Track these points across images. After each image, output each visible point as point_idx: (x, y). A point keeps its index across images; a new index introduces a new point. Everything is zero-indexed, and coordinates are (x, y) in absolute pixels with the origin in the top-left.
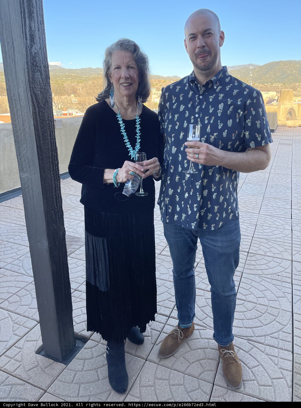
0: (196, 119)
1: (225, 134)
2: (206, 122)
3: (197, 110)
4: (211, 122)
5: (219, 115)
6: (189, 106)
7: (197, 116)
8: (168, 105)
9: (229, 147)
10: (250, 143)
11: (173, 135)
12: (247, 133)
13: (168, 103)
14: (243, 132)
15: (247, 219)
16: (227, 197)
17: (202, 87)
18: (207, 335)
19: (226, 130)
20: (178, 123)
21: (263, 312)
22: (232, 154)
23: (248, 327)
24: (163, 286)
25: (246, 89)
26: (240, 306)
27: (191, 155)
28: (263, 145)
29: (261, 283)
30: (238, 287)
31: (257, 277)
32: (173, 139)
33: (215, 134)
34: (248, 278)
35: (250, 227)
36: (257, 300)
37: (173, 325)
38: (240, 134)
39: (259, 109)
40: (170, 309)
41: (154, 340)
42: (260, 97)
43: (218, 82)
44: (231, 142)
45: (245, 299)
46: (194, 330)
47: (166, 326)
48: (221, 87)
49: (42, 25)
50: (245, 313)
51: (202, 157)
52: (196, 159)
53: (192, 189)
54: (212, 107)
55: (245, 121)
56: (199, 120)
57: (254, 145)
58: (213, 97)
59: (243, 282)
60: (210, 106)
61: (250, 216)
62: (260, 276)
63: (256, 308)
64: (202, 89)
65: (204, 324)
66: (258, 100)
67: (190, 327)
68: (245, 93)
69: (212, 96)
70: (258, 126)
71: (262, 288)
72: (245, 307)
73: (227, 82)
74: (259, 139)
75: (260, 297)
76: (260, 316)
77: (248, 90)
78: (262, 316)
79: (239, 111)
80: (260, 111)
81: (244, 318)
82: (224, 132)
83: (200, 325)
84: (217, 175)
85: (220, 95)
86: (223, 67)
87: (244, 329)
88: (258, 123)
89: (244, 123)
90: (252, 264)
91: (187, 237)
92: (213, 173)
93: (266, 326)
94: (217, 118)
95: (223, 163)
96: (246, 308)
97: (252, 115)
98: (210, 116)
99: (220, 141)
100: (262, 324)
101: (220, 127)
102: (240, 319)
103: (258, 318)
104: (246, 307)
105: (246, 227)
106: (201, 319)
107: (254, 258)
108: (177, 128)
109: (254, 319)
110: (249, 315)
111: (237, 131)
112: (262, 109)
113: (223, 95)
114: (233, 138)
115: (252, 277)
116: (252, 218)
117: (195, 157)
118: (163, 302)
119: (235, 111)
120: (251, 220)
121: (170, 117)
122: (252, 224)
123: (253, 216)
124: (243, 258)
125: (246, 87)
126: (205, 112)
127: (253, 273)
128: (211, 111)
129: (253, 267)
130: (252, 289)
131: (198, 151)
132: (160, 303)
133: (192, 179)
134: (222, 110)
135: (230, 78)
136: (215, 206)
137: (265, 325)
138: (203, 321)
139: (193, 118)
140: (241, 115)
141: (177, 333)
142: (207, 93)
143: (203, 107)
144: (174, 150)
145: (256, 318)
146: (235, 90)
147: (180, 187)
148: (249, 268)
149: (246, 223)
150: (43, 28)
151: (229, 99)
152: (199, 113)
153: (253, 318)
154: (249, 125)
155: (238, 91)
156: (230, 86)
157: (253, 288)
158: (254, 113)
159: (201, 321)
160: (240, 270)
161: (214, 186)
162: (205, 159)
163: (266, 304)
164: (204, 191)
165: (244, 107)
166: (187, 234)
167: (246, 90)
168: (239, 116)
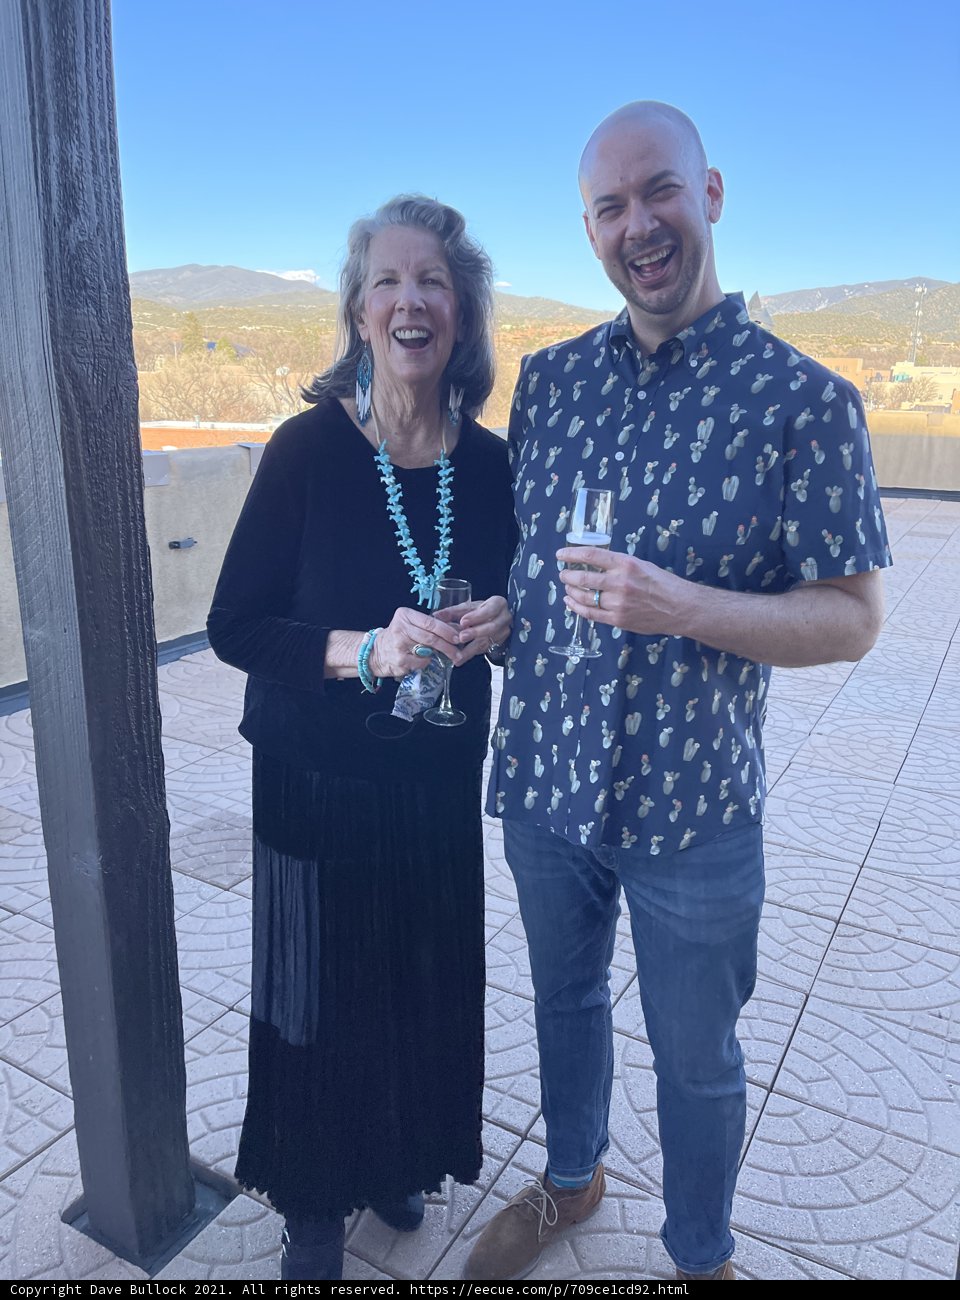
0: (614, 467)
1: (708, 526)
2: (648, 479)
3: (622, 438)
4: (665, 481)
5: (695, 458)
6: (600, 421)
7: (620, 456)
8: (532, 412)
9: (724, 572)
10: (803, 564)
11: (534, 517)
12: (792, 527)
13: (535, 408)
14: (778, 524)
15: (848, 798)
16: (716, 746)
17: (647, 361)
18: (650, 1219)
19: (715, 513)
20: (555, 478)
21: (865, 1150)
22: (724, 598)
23: (799, 1203)
24: (520, 1021)
25: (798, 373)
26: (784, 1120)
27: (576, 593)
28: (847, 572)
29: (869, 1040)
30: (784, 1048)
31: (859, 1016)
32: (533, 532)
33: (674, 523)
34: (825, 1016)
35: (856, 828)
36: (850, 1103)
37: (532, 1168)
38: (765, 528)
39: (842, 447)
40: (531, 1108)
41: (458, 1218)
42: (850, 404)
43: (704, 344)
44: (732, 556)
45: (806, 1096)
46: (602, 1194)
47: (508, 1169)
48: (714, 362)
49: (110, 156)
50: (796, 1148)
51: (614, 601)
52: (594, 607)
53: (587, 708)
54: (673, 431)
55: (787, 482)
56: (625, 470)
57: (815, 571)
58: (683, 397)
59: (804, 1031)
60: (669, 426)
61: (861, 790)
62: (872, 1015)
63: (840, 1134)
64: (648, 369)
65: (641, 1176)
66: (841, 416)
67: (586, 1189)
68: (794, 386)
69: (678, 393)
70: (834, 504)
71: (873, 1060)
72: (800, 1126)
73: (735, 348)
74: (835, 552)
75: (860, 1091)
76: (851, 1167)
77: (805, 377)
78: (858, 1164)
79: (768, 448)
80: (846, 452)
81: (792, 1168)
82: (705, 520)
83: (628, 1181)
84: (675, 664)
85: (706, 388)
86: (727, 295)
87: (787, 1209)
88: (834, 495)
89: (783, 489)
90: (846, 965)
91: (576, 869)
92: (662, 656)
93: (866, 1206)
94: (686, 468)
95: (690, 628)
96: (805, 1131)
97: (812, 464)
98: (665, 459)
99: (691, 549)
100: (855, 1194)
101: (692, 502)
102: (776, 1172)
103: (844, 1174)
104: (804, 1124)
105: (842, 829)
106: (635, 1156)
107: (855, 944)
108: (548, 495)
109: (826, 1174)
110: (810, 1157)
111: (754, 519)
112: (852, 445)
113: (718, 389)
114: (740, 541)
115: (841, 1014)
116: (866, 797)
117: (587, 602)
118: (513, 1078)
119: (753, 447)
120: (864, 805)
121: (535, 455)
122: (862, 820)
123: (872, 791)
124: (817, 940)
125: (797, 368)
126: (647, 445)
127: (847, 1001)
128: (668, 445)
129: (848, 978)
130: (835, 1059)
131: (600, 581)
132: (501, 1080)
133: (588, 672)
134: (707, 441)
135: (748, 332)
136: (666, 773)
137: (864, 1202)
138: (640, 1165)
139: (608, 465)
140: (773, 461)
141: (537, 1203)
142: (663, 383)
143: (645, 430)
144: (535, 566)
145: (836, 1172)
146: (760, 375)
147: (548, 694)
148: (833, 980)
149: (844, 813)
150: (110, 164)
151: (735, 407)
152: (626, 449)
153: (824, 1170)
154: (801, 498)
155: (771, 377)
156: (745, 362)
157: (839, 1055)
158: (820, 458)
159: (634, 1162)
160: (799, 985)
161: (664, 704)
162: (625, 610)
163: (878, 1123)
164: (630, 716)
165: (786, 436)
166: (575, 859)
167: (797, 378)
168: (766, 465)
